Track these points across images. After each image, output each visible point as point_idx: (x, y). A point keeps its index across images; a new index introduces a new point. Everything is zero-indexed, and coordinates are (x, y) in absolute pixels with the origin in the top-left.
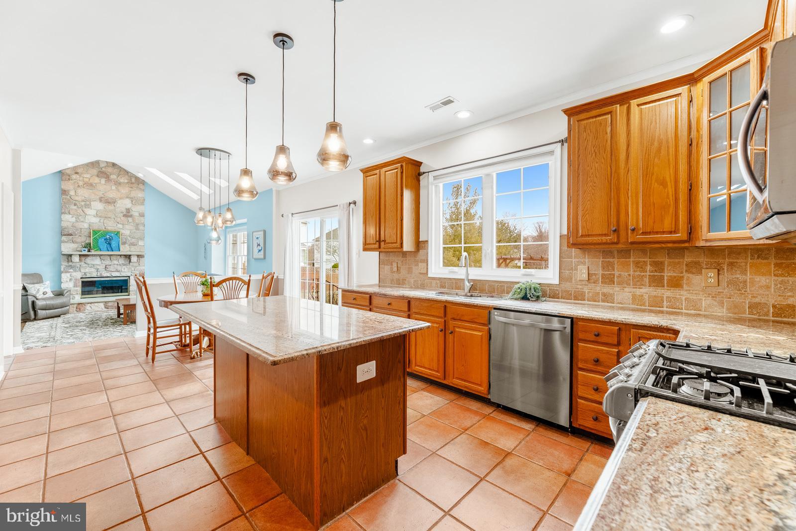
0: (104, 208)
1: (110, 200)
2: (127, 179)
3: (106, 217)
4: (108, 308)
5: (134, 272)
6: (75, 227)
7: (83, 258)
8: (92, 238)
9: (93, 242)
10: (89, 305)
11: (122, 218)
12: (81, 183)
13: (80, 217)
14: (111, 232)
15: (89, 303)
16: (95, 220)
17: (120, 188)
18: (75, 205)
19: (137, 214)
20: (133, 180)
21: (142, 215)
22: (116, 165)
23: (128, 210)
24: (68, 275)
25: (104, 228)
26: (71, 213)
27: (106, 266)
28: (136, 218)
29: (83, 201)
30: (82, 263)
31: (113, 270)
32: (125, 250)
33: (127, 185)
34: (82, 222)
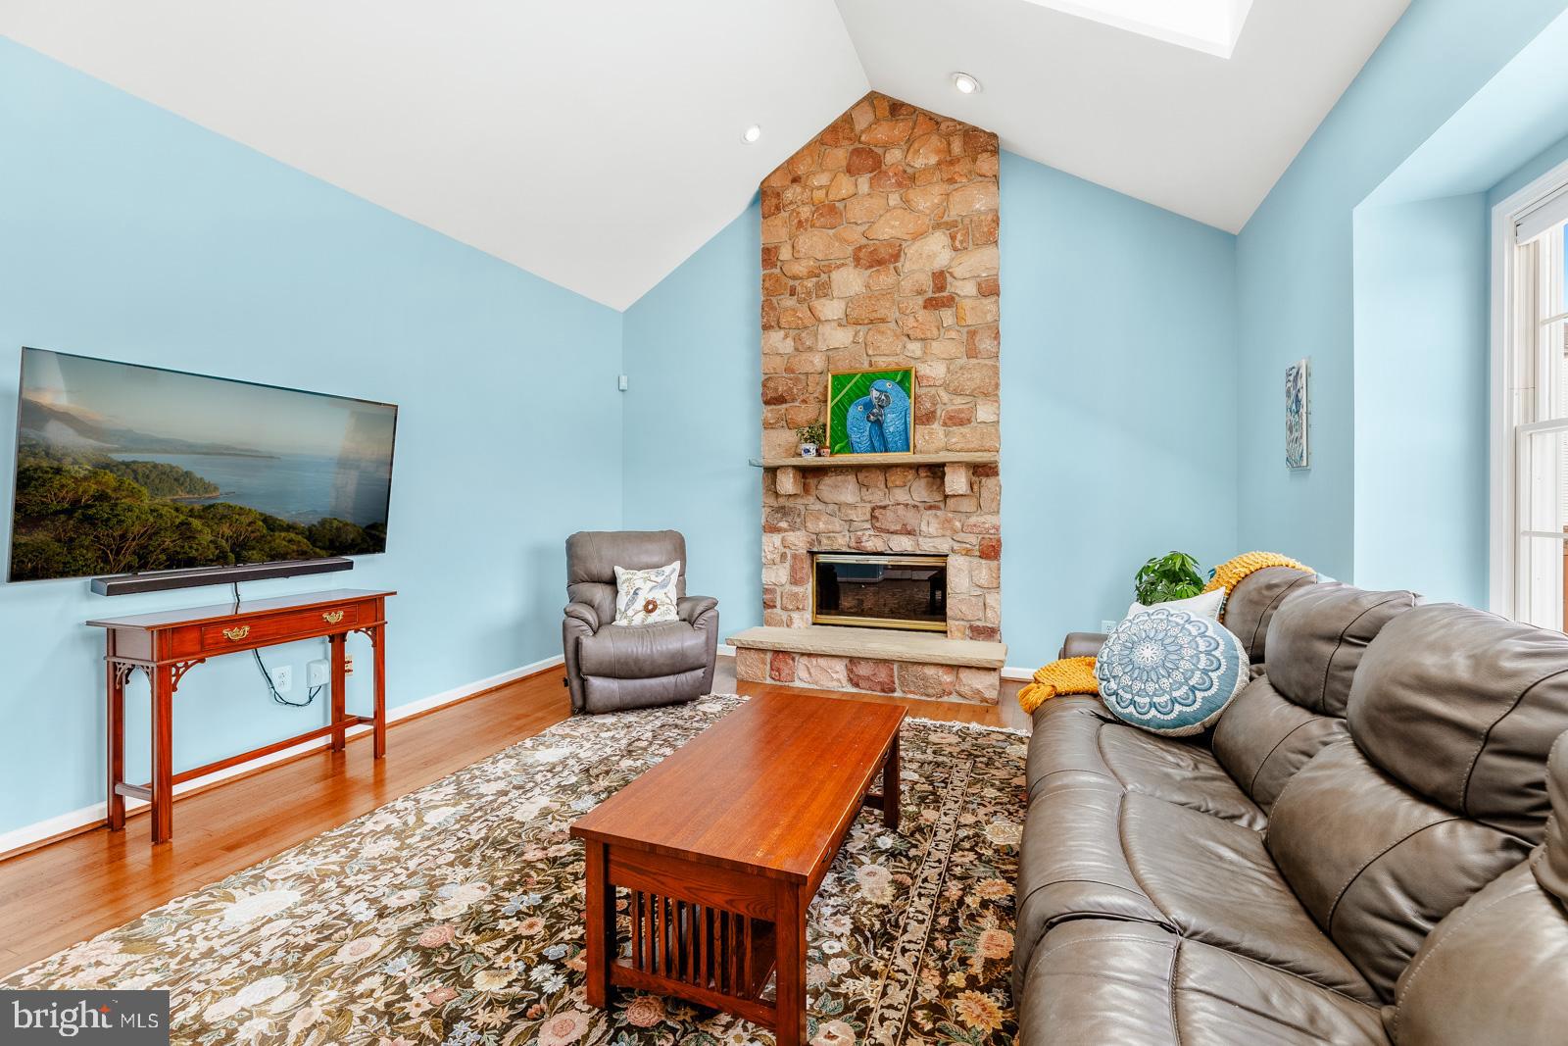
0: (867, 286)
1: (884, 253)
2: (938, 152)
3: (871, 322)
4: (857, 685)
5: (960, 536)
6: (793, 372)
7: (812, 482)
8: (830, 405)
9: (832, 419)
10: (804, 660)
11: (922, 315)
12: (805, 212)
13: (803, 335)
14: (885, 375)
15: (803, 654)
16: (840, 338)
17: (912, 194)
18: (793, 292)
19: (968, 289)
20: (957, 147)
21: (990, 289)
22: (903, 105)
23: (940, 278)
24: (777, 539)
25: (866, 366)
26: (783, 321)
27: (873, 509)
28: (967, 304)
29: (812, 274)
30: (812, 499)
31: (893, 528)
32: (930, 444)
33: (937, 176)
34: (810, 349)
